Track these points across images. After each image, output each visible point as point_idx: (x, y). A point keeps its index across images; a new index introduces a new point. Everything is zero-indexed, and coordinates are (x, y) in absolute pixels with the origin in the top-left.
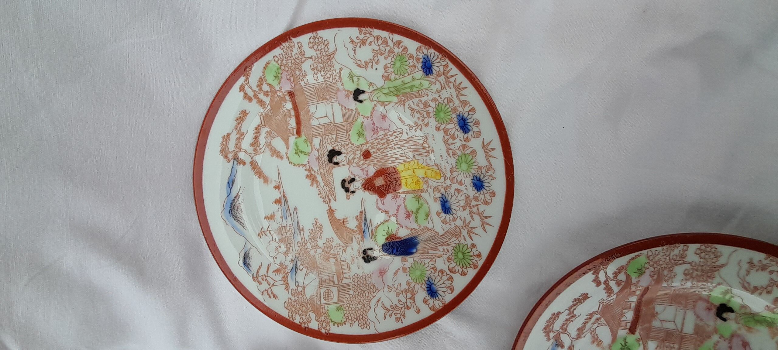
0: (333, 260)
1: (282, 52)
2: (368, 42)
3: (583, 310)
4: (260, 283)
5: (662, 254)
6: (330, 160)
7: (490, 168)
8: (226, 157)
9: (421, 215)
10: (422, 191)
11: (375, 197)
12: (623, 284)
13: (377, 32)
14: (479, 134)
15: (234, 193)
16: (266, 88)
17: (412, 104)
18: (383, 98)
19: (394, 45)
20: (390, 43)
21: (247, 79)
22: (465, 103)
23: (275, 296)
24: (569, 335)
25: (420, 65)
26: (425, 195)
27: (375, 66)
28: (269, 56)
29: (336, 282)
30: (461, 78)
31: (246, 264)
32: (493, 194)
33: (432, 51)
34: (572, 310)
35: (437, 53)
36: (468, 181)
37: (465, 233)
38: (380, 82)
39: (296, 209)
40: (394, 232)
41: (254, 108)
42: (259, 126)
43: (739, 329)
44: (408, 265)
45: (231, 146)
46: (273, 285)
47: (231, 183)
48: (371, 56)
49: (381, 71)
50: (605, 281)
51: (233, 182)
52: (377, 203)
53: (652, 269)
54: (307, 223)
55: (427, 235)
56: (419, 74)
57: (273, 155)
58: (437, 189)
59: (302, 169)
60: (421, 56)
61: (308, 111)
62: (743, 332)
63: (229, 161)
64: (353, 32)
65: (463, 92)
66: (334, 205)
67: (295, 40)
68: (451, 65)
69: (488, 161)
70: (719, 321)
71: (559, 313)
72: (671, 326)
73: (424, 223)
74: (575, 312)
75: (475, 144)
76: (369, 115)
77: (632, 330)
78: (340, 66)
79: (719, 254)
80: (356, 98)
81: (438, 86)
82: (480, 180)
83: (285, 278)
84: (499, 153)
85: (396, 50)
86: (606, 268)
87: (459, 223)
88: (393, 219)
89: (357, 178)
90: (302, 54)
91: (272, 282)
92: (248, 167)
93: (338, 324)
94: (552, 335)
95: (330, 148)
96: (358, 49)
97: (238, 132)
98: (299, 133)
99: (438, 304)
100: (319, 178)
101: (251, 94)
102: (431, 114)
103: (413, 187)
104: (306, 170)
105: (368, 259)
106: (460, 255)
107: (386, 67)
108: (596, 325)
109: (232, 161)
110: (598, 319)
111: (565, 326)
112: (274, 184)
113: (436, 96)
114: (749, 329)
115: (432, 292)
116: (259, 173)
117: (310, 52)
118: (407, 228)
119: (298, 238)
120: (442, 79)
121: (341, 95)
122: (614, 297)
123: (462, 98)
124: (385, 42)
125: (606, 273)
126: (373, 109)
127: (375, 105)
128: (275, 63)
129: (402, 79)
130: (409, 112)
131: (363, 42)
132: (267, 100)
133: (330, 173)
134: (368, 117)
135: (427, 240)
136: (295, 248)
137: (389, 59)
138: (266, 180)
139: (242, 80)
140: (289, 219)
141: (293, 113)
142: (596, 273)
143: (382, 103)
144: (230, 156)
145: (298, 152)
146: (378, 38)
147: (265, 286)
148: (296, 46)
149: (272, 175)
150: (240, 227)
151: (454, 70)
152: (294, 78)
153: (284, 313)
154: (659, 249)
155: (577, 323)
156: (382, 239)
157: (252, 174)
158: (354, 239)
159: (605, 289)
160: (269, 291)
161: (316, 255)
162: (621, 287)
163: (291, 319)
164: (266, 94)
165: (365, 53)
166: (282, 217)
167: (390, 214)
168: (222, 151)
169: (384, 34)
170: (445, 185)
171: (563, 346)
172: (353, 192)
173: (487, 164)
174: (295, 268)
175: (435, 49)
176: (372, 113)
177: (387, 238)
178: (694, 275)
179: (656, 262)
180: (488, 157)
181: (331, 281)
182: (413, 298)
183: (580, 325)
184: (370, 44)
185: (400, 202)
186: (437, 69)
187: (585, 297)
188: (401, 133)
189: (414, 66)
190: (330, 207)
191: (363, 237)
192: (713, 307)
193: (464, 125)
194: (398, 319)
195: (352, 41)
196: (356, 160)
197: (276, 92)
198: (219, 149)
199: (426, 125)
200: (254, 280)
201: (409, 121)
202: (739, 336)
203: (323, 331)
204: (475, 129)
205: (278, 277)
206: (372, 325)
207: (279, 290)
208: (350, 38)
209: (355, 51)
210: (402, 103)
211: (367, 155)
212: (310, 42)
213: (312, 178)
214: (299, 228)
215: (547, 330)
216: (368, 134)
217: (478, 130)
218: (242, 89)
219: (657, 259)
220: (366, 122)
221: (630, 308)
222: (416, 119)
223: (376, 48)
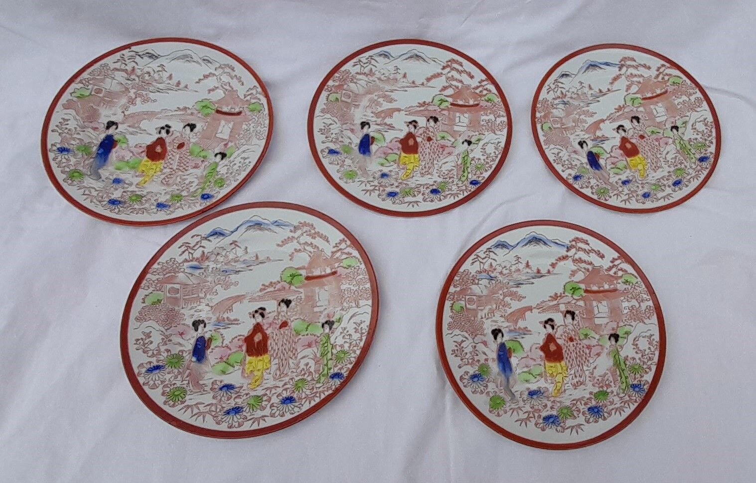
0: (574, 124)
1: (689, 84)
2: (707, 127)
3: (593, 258)
4: (554, 84)
5: (641, 289)
6: (633, 118)
7: (658, 200)
8: (622, 61)
9: (617, 171)
10: (631, 169)
11: (619, 144)
12: (616, 275)
13: (714, 130)
14: (674, 191)
15: (602, 66)
16: (666, 78)
17: (679, 157)
18: (677, 142)
19: (710, 141)
20: (710, 139)
21: (669, 67)
22: (689, 181)
23: (548, 93)
24: (576, 253)
25: (702, 155)
26: (628, 171)
27: (695, 134)
28: (685, 78)
29: (563, 127)
30: (702, 177)
31: (563, 75)
32: (644, 203)
33: (712, 160)
34: (592, 251)
35: (712, 162)
36: (646, 190)
37: (615, 192)
38: (686, 138)
39: (599, 101)
40: (601, 157)
41: (654, 72)
42: (643, 76)
43: (607, 349)
44: (585, 165)
45: (628, 63)
46: (554, 91)
47: (607, 64)
48: (701, 130)
49: (693, 137)
50: (615, 265)
51: (608, 65)
52: (615, 146)
53: (630, 288)
54: (592, 108)
55: (605, 174)
56: (698, 156)
57: (627, 86)
58: (634, 177)
59: (623, 103)
60: (708, 155)
61: (658, 103)
62: (606, 351)
63: (620, 62)
64: (710, 119)
65: (695, 180)
66: (607, 122)
67: (697, 90)
68: (708, 171)
69: (661, 198)
70: (608, 337)
71: (588, 244)
72: (596, 311)
73: (611, 172)
74: (591, 254)
75: (668, 190)
76: (665, 135)
77: (586, 291)
78: (689, 115)
79: (650, 318)
80: (673, 128)
81: (694, 167)
82: (649, 196)
83: (559, 97)
84: (667, 202)
85: (707, 142)
86: (623, 263)
87: (620, 189)
88: (609, 156)
89: (626, 133)
90: (691, 95)
91: (556, 90)
92: (618, 73)
93: (542, 128)
94: (574, 243)
95: (640, 117)
96: (702, 123)
97: (637, 66)
98: (644, 99)
99: (571, 181)
100: (621, 113)
101: (661, 70)
102: (676, 167)
103: (631, 164)
104: (624, 105)
105: (581, 144)
106: (602, 191)
107: (696, 139)
108: (583, 270)
109: (620, 64)
110: (588, 270)
111: (581, 250)
112: (610, 88)
113: (688, 167)
114: (608, 354)
115: (576, 178)
116: (615, 79)
117: (693, 98)
118: (606, 163)
119: (582, 104)
120: (699, 168)
121: (673, 120)
122: (606, 273)
123: (692, 180)
124: (710, 136)
125: (620, 263)
126: (669, 137)
127: (672, 138)
128: (681, 82)
129: (691, 148)
130: (674, 156)
131: (706, 125)
132: (660, 79)
133: (626, 118)
134: (663, 135)
135: (602, 174)
136: (576, 103)
137: (701, 140)
138: (612, 83)
139: (668, 65)
140: (592, 98)
141: (655, 94)
142: (619, 258)
143: (674, 142)
144: (623, 63)
145: (633, 100)
146: (711, 132)
147: (553, 86)
148: (695, 91)
149: (615, 87)
150: (583, 71)
151: (706, 173)
152: (675, 93)
153: (541, 98)
154: (644, 286)
155: (584, 256)
156: (594, 150)
157: (614, 75)
158: (590, 135)
159: (610, 266)
160: (550, 89)
161: (574, 115)
162: (613, 275)
163: (538, 102)
164: (663, 78)
165: (701, 127)
166: (592, 94)
167: (612, 154)
168: (626, 58)
169: (714, 134)
170: (637, 180)
171: (567, 251)
172: (618, 132)
173: (659, 198)
174: (565, 103)
175: (714, 161)
176: (666, 137)
177: (596, 153)
178: (633, 311)
179: (635, 288)
180: (664, 198)
181: (563, 124)
182: (569, 168)
183: (583, 258)
184: (706, 129)
185: (620, 158)
186: (703, 164)
187: (602, 257)
188: (660, 154)
189: (702, 153)
190: (606, 120)
191: (592, 140)
192: (615, 331)
193: (677, 183)
194: (554, 160)
195: (705, 119)
196: (637, 132)
197: (665, 84)
198: (626, 56)
199: (669, 166)
200: (555, 80)
201: (669, 157)
202: (602, 349)
203: (536, 120)
204: (677, 189)
205: (559, 94)
206: (547, 147)
207: (552, 95)
208: (707, 118)
209: (701, 121)
210: (678, 152)
211: (642, 137)
212: (698, 98)
213: (619, 109)
214: (588, 105)
215: (577, 240)
216: (654, 136)
217: (677, 190)
218: (663, 65)
219: (637, 288)
220: (661, 135)
221: (599, 287)
222: (670, 161)
223: (705, 132)
